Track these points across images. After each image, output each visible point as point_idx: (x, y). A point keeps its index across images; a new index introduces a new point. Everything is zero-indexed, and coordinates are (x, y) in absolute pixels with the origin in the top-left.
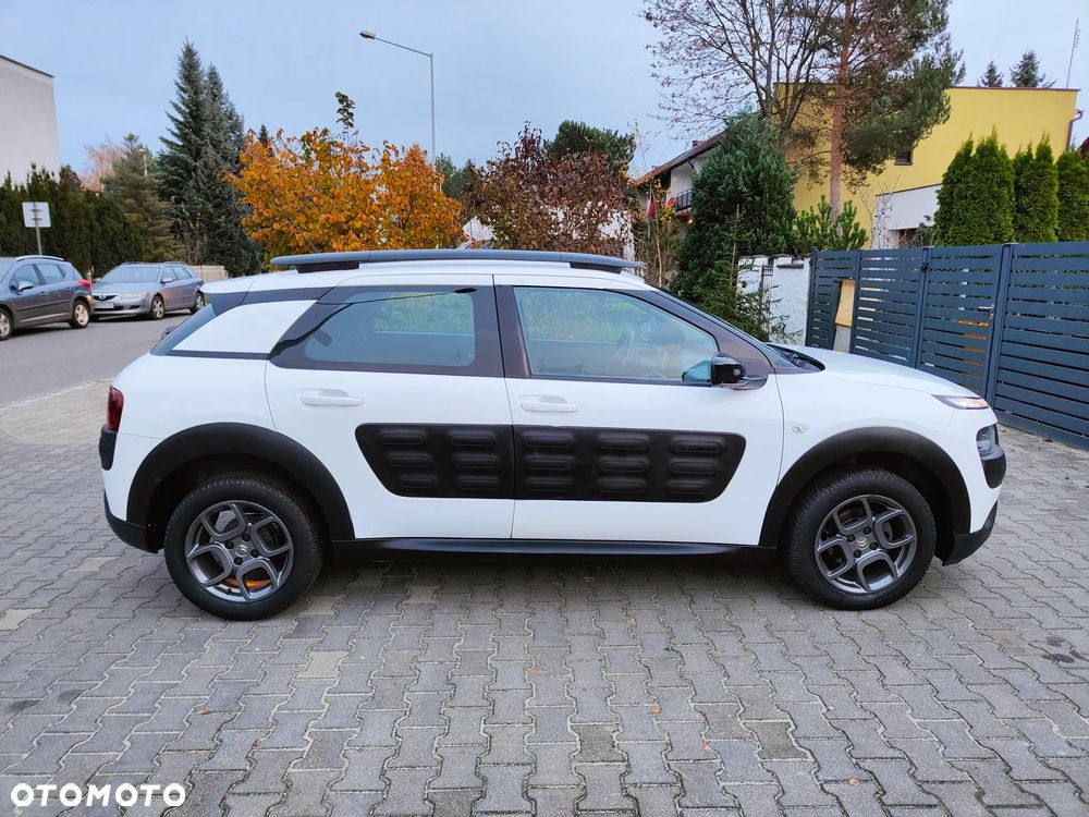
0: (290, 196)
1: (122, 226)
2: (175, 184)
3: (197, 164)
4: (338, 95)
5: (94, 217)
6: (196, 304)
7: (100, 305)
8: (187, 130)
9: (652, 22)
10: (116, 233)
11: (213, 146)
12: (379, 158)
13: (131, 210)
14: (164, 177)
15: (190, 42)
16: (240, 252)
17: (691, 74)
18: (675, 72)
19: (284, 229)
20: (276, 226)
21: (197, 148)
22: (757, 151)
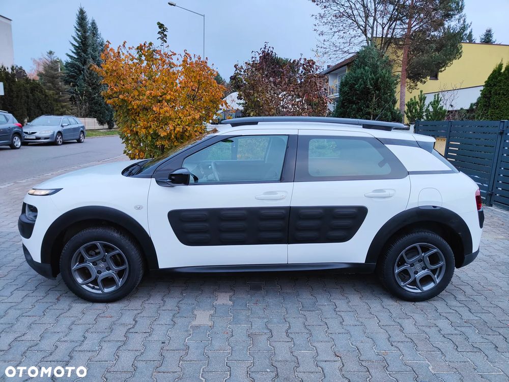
0: (130, 80)
1: (44, 96)
2: (73, 77)
3: (85, 67)
4: (159, 23)
5: (29, 91)
6: (80, 137)
7: (28, 137)
8: (80, 51)
9: (316, 3)
10: (40, 100)
11: (92, 58)
12: (181, 59)
13: (50, 89)
14: (68, 73)
15: (82, 7)
16: (105, 112)
17: (333, 30)
18: (326, 29)
19: (126, 98)
20: (121, 97)
21: (85, 60)
22: (377, 67)
